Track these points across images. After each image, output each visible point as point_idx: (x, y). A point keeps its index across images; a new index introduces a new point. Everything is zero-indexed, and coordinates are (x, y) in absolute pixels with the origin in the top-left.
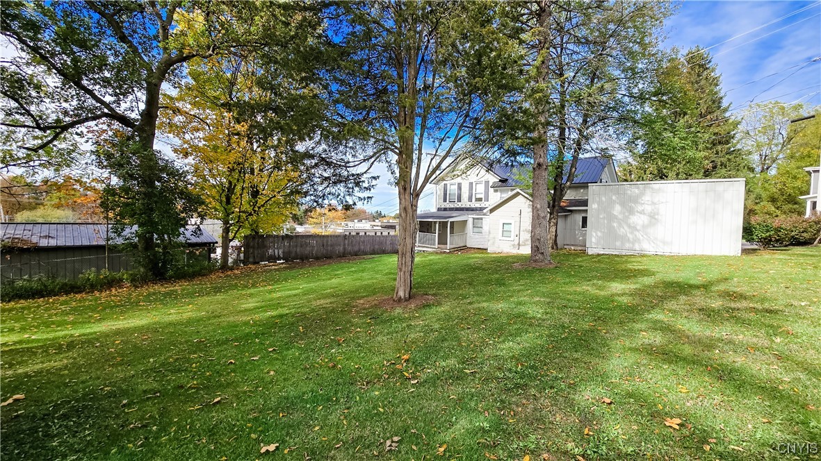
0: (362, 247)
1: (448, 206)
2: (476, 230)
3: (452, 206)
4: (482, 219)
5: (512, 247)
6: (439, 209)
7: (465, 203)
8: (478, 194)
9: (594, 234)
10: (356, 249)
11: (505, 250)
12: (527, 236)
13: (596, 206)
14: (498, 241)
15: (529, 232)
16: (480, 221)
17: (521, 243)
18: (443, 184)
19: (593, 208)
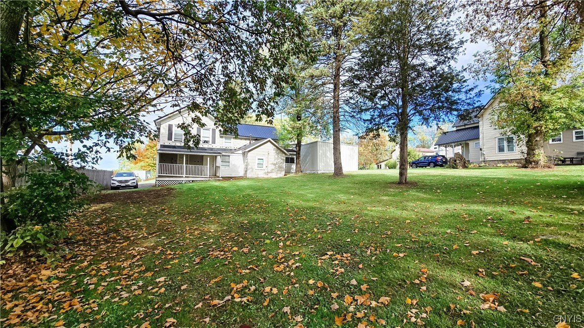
1: (173, 144)
2: (223, 164)
3: (178, 144)
4: (229, 156)
5: (264, 174)
6: (163, 146)
8: (204, 137)
9: (321, 164)
11: (259, 176)
12: (273, 167)
13: (321, 152)
14: (254, 170)
15: (275, 165)
16: (227, 157)
17: (269, 171)
18: (167, 124)
19: (320, 152)
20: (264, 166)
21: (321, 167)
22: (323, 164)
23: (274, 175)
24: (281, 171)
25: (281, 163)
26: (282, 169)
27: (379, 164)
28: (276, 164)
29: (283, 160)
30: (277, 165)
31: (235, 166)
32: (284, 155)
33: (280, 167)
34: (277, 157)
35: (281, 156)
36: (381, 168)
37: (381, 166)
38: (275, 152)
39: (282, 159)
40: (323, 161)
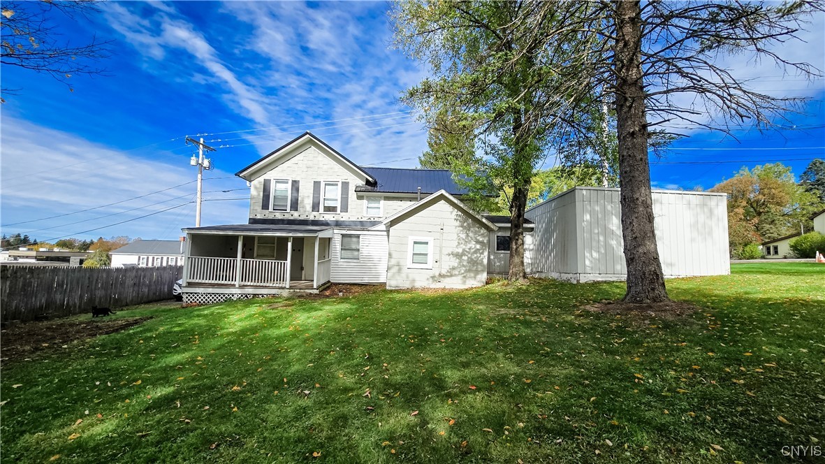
0: (58, 297)
1: (271, 217)
2: (348, 254)
3: (279, 216)
4: (358, 236)
5: (431, 280)
6: (254, 221)
7: (306, 212)
8: (328, 200)
9: (587, 254)
10: (40, 300)
11: (418, 285)
12: (454, 262)
13: (587, 217)
14: (405, 270)
15: (458, 256)
16: (354, 239)
17: (444, 272)
18: (261, 179)
19: (585, 218)
20: (430, 259)
21: (587, 263)
22: (595, 255)
23: (456, 284)
24: (477, 272)
25: (475, 252)
26: (480, 268)
27: (771, 246)
28: (463, 254)
29: (481, 243)
30: (465, 258)
31: (369, 258)
32: (483, 231)
33: (473, 262)
34: (463, 236)
35: (475, 233)
36: (776, 252)
37: (776, 248)
38: (458, 223)
39: (478, 242)
40: (594, 244)
